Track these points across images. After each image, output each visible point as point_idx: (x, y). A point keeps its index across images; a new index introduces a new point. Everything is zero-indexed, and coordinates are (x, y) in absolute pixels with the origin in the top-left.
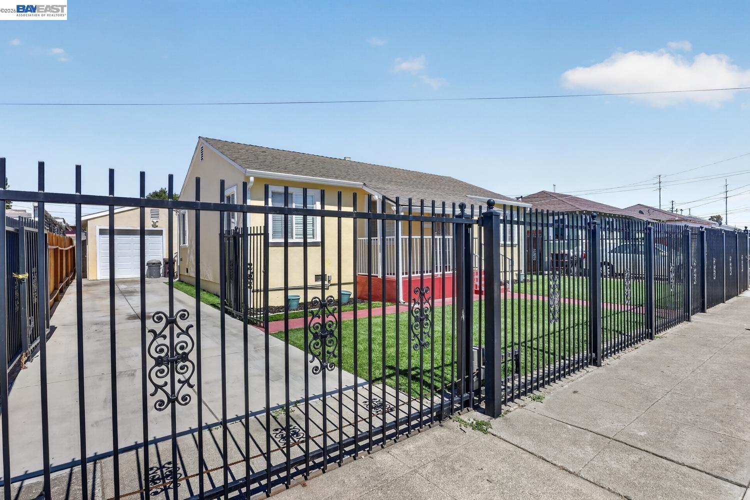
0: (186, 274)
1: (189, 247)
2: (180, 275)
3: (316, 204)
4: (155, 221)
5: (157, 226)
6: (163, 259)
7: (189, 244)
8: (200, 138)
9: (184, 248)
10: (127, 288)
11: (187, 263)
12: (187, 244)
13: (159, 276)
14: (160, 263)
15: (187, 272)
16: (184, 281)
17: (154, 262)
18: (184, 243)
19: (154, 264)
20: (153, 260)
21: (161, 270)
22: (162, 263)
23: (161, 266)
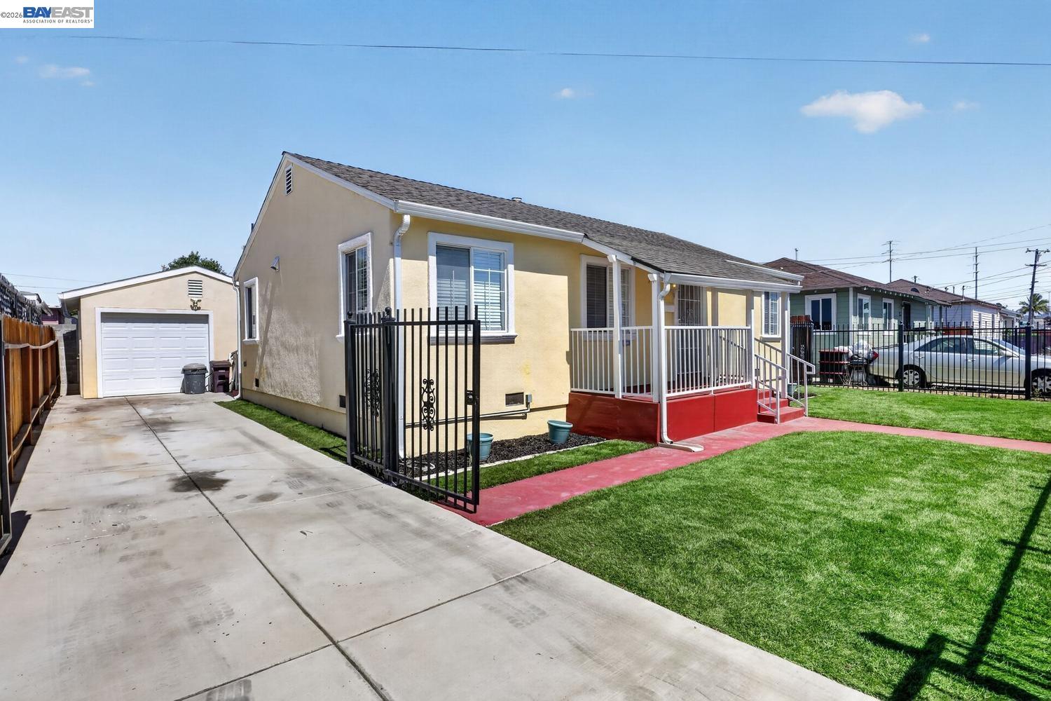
0: (255, 388)
1: (261, 342)
2: (242, 388)
3: (507, 268)
4: (196, 300)
5: (199, 309)
6: (210, 362)
7: (260, 337)
8: (286, 155)
9: (250, 346)
10: (153, 414)
11: (257, 370)
12: (257, 339)
13: (203, 390)
14: (206, 369)
15: (257, 385)
16: (249, 399)
17: (194, 367)
18: (250, 336)
19: (195, 370)
20: (193, 364)
21: (207, 380)
22: (208, 369)
23: (207, 374)
